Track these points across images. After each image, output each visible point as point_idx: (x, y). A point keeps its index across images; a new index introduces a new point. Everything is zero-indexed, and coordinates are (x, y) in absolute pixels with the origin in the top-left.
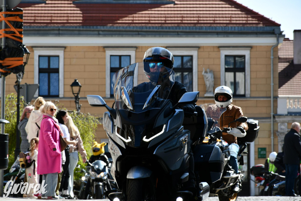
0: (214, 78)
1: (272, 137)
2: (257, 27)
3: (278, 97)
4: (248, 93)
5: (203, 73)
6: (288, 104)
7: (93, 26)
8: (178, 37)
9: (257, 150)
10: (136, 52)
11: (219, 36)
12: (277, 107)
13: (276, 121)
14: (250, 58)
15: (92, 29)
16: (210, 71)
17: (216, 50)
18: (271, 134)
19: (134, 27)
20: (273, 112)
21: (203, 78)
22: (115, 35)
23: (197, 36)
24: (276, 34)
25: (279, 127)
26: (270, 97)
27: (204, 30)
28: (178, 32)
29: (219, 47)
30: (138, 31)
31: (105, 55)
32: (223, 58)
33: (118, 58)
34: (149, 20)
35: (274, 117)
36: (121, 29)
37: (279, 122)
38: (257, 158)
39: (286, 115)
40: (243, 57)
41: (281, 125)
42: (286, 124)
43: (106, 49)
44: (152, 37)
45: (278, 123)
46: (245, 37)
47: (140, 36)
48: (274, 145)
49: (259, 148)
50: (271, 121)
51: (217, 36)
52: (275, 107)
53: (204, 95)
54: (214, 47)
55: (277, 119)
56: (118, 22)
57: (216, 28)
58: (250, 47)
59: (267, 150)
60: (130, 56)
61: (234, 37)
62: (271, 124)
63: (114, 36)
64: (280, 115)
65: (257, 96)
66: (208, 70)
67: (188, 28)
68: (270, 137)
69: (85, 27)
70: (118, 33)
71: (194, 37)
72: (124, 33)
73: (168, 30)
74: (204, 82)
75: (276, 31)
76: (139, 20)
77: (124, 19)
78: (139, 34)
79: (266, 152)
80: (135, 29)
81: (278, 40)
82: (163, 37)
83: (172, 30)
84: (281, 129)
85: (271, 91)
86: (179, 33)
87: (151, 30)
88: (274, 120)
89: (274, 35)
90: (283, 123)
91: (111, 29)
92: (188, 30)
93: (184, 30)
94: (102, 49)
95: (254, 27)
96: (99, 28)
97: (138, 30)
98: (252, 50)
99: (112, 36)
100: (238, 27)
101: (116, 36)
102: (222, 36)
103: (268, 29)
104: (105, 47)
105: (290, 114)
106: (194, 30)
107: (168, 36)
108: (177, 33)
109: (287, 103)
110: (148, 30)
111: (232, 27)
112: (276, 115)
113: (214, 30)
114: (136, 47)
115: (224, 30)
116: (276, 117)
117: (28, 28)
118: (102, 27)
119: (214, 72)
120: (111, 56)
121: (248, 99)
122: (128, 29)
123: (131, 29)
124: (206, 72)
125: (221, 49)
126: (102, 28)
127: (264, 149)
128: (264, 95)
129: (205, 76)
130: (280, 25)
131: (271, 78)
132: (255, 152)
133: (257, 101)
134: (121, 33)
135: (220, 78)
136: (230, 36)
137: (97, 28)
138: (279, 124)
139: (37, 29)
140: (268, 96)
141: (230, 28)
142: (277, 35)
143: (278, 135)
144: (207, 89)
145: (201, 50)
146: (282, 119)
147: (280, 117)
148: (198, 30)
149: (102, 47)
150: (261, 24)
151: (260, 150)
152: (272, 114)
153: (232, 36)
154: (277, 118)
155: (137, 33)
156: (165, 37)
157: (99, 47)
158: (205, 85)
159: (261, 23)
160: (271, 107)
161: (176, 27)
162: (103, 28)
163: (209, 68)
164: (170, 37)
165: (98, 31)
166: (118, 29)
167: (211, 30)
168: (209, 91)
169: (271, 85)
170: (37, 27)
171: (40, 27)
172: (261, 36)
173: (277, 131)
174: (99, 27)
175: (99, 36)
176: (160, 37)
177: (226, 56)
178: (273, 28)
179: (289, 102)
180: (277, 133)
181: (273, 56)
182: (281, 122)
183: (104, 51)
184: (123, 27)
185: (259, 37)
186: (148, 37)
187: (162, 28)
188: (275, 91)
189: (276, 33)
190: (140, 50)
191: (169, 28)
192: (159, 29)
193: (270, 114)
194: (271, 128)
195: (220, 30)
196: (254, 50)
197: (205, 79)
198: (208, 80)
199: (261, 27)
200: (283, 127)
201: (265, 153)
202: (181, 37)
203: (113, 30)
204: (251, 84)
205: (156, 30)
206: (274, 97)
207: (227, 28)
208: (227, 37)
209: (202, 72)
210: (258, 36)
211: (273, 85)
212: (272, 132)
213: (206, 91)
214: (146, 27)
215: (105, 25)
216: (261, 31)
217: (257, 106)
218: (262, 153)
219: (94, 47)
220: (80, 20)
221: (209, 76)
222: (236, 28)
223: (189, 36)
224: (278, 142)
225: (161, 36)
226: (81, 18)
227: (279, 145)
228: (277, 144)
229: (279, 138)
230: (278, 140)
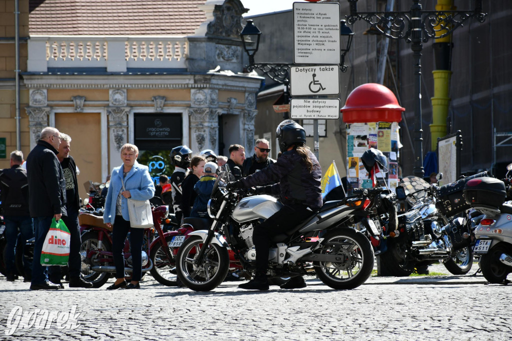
1: (17, 118)
3: (29, 37)
6: (48, 51)
12: (26, 57)
13: (25, 85)
18: (16, 109)
20: (19, 69)
25: (31, 98)
26: (14, 38)
35: (21, 78)
37: (31, 88)
39: (45, 74)
41: (34, 93)
42: (45, 91)
45: (28, 90)
48: (20, 132)
50: (15, 86)
52: (24, 58)
55: (25, 82)
59: (8, 142)
62: (15, 90)
64: (33, 74)
68: (12, 117)
79: (6, 146)
84: (36, 101)
85: (14, 26)
88: (21, 84)
90: (38, 89)
105: (53, 71)
109: (46, 50)
112: (24, 74)
116: (24, 77)
138: (31, 91)
140: (9, 35)
143: (30, 113)
146: (36, 82)
147: (33, 77)
152: (17, 71)
154: (27, 79)
160: (14, 57)
169: (14, 15)
173: (28, 106)
179: (51, 48)
180: (26, 109)
182: (34, 88)
188: (24, 25)
193: (13, 71)
194: (15, 100)
200: (38, 97)
201: (3, 148)
206: (20, 39)
211: (18, 14)
212: (17, 107)
224: (29, 126)
227: (31, 133)
228: (27, 130)
229: (30, 119)
230: (29, 121)
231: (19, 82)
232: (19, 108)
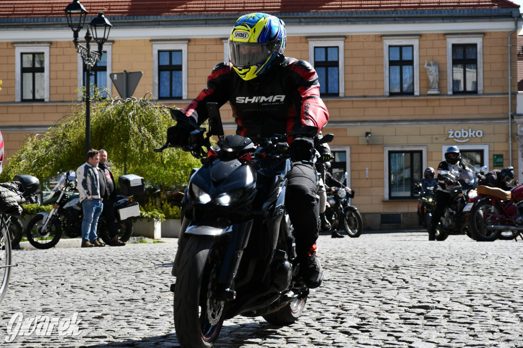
0: (439, 72)
1: (510, 142)
2: (491, 10)
3: (518, 93)
4: (480, 88)
5: (426, 66)
7: (293, 12)
8: (395, 23)
9: (492, 157)
10: (345, 42)
11: (445, 21)
12: (516, 105)
13: (515, 122)
14: (483, 47)
15: (292, 17)
16: (434, 64)
17: (441, 38)
18: (509, 137)
19: (341, 12)
20: (511, 112)
21: (426, 72)
22: (319, 22)
23: (418, 21)
24: (514, 18)
25: (519, 130)
26: (508, 94)
27: (426, 15)
28: (394, 17)
29: (445, 34)
30: (347, 18)
31: (308, 47)
32: (450, 47)
33: (324, 50)
34: (361, 5)
35: (512, 117)
36: (327, 15)
37: (519, 123)
38: (492, 166)
40: (475, 45)
41: (520, 127)
43: (308, 39)
44: (363, 24)
45: (517, 125)
46: (476, 22)
47: (349, 23)
48: (512, 151)
49: (494, 155)
50: (509, 123)
51: (442, 21)
52: (514, 105)
53: (427, 92)
54: (438, 34)
55: (515, 120)
56: (323, 7)
57: (440, 11)
58: (483, 34)
59: (504, 157)
60: (338, 47)
61: (463, 22)
62: (509, 125)
63: (317, 23)
64: (520, 115)
65: (492, 92)
66: (431, 63)
67: (407, 12)
68: (507, 141)
69: (283, 14)
70: (323, 20)
71: (414, 23)
72: (330, 20)
73: (383, 15)
74: (427, 77)
75: (515, 14)
76: (348, 5)
77: (330, 3)
78: (348, 21)
79: (503, 159)
80: (343, 15)
81: (516, 25)
82: (376, 23)
83: (387, 15)
84: (521, 131)
85: (508, 86)
86: (396, 19)
87: (362, 16)
88: (513, 121)
89: (512, 19)
91: (315, 16)
92: (407, 15)
93: (402, 15)
94: (304, 40)
95: (487, 9)
96: (301, 15)
97: (347, 16)
98: (485, 37)
99: (316, 24)
100: (468, 9)
101: (321, 23)
102: (449, 21)
103: (504, 11)
104: (308, 38)
106: (415, 15)
107: (383, 22)
108: (393, 19)
110: (358, 16)
111: (460, 10)
112: (514, 115)
113: (438, 15)
114: (345, 37)
115: (450, 14)
116: (515, 117)
117: (217, 17)
118: (304, 13)
119: (439, 64)
120: (315, 47)
121: (481, 96)
122: (335, 15)
123: (339, 15)
124: (429, 65)
125: (447, 36)
126: (304, 15)
127: (501, 156)
128: (501, 91)
129: (428, 69)
130: (519, 6)
131: (508, 70)
132: (490, 159)
133: (491, 98)
134: (327, 20)
135: (447, 72)
136: (458, 20)
137: (298, 15)
138: (519, 126)
139: (227, 17)
140: (505, 92)
141: (457, 11)
142: (516, 18)
143: (518, 139)
144: (430, 85)
145: (424, 38)
146: (522, 120)
147: (520, 117)
148: (419, 15)
149: (304, 37)
150: (496, 6)
151: (495, 157)
152: (510, 113)
153: (461, 20)
155: (346, 20)
156: (380, 23)
157: (301, 37)
158: (428, 80)
159: (496, 4)
160: (508, 105)
161: (392, 11)
162: (306, 14)
163: (433, 60)
164: (385, 23)
165: (300, 18)
166: (323, 16)
167: (434, 15)
168: (433, 87)
169: (508, 79)
170: (226, 15)
171: (230, 15)
172: (495, 20)
173: (517, 135)
174: (300, 13)
175: (300, 25)
176: (373, 23)
177: (454, 46)
178: (511, 10)
180: (516, 136)
181: (510, 44)
182: (520, 123)
183: (307, 42)
184: (329, 13)
185: (494, 21)
186: (359, 24)
187: (376, 13)
188: (514, 86)
189: (514, 16)
190: (350, 40)
191: (384, 12)
192: (372, 14)
193: (507, 114)
194: (509, 131)
195: (446, 14)
196: (487, 37)
197: (428, 73)
198: (432, 74)
199: (495, 9)
201: (501, 161)
202: (398, 23)
203: (317, 16)
204: (483, 78)
205: (368, 16)
206: (512, 94)
207: (455, 11)
208: (455, 22)
209: (424, 64)
210: (492, 20)
211: (511, 79)
212: (510, 135)
213: (429, 88)
214: (357, 12)
215: (308, 11)
216: (496, 14)
217: (491, 105)
218: (498, 160)
219: (295, 37)
220: (278, 6)
221: (433, 70)
222: (466, 11)
223: (408, 21)
224: (517, 147)
225: (375, 22)
226: (280, 4)
227: (519, 151)
228: (516, 149)
229: (518, 143)
230: (517, 144)
231: (511, 120)
232: (512, 136)
